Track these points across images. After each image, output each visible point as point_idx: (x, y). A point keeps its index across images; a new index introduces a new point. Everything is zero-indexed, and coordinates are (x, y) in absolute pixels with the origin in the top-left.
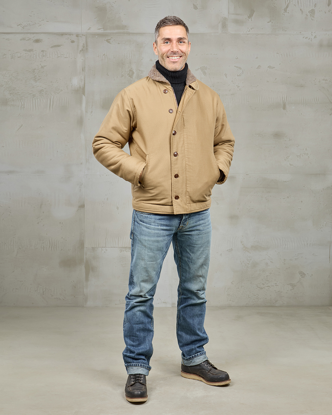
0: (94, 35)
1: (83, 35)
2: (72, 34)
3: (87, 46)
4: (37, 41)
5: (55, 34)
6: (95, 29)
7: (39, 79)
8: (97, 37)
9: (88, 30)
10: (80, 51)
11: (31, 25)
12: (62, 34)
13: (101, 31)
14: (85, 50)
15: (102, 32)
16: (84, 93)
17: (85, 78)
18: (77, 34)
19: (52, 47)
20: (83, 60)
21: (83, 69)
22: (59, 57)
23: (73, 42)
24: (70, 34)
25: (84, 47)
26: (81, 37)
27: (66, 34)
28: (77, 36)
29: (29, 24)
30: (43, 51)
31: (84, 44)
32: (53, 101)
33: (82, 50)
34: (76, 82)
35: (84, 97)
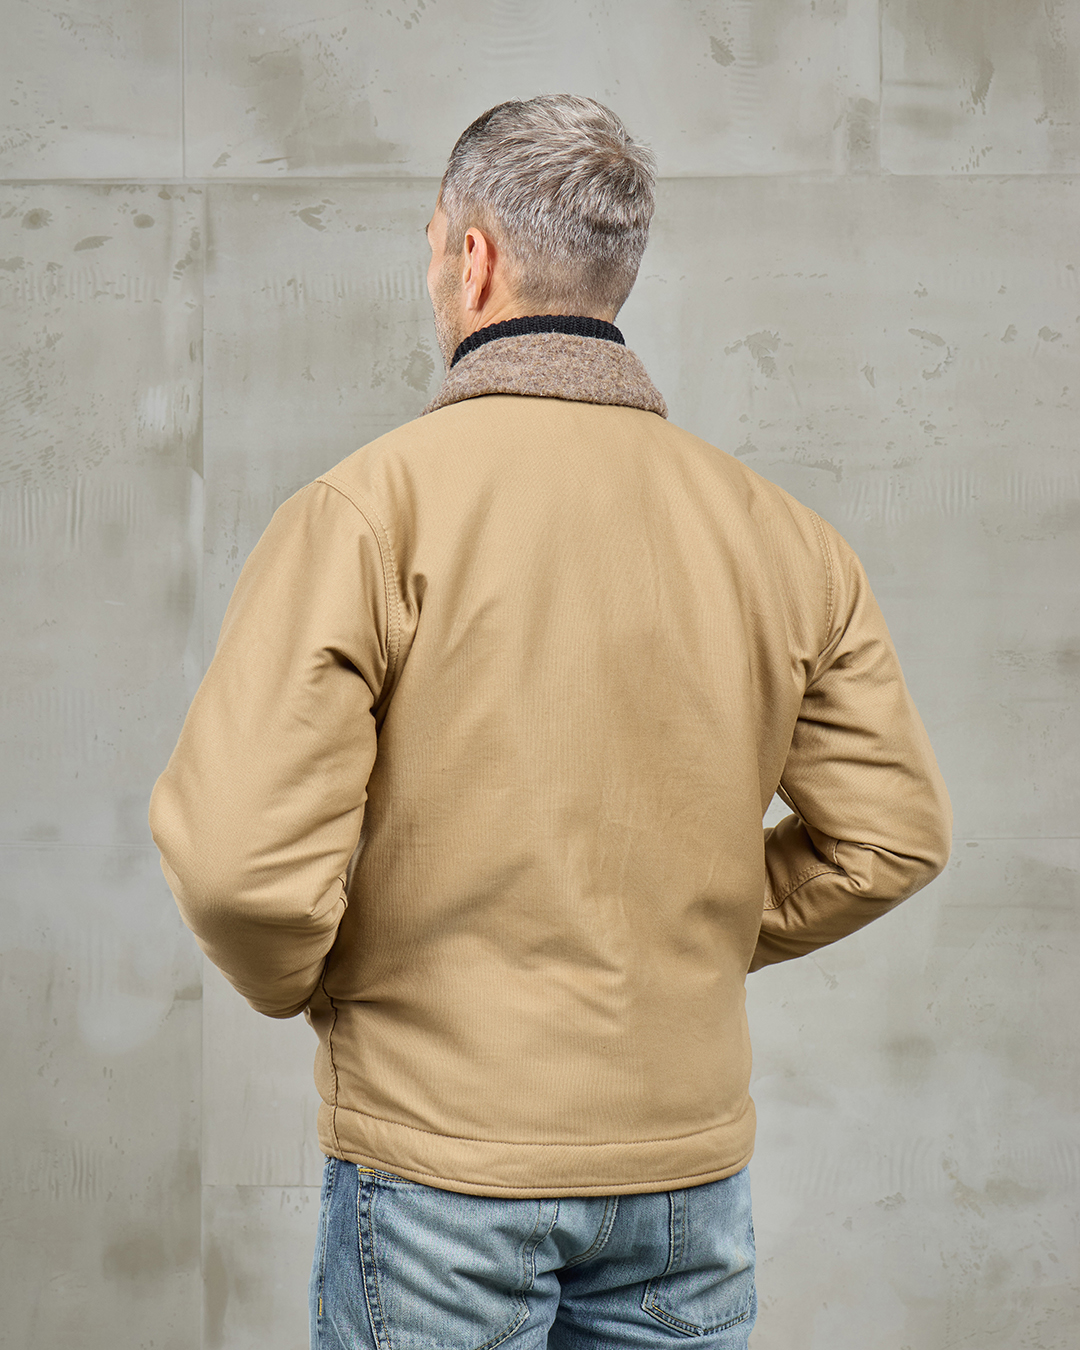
0: (244, 189)
1: (191, 190)
2: (141, 187)
3: (210, 241)
4: (35, 219)
5: (86, 185)
6: (250, 161)
7: (40, 398)
8: (256, 197)
9: (217, 165)
10: (180, 266)
11: (16, 146)
12: (107, 187)
13: (278, 171)
14: (200, 258)
15: (284, 174)
16: (196, 462)
17: (201, 393)
18: (164, 186)
19: (78, 248)
20: (191, 306)
21: (194, 352)
22: (98, 293)
23: (144, 222)
24: (133, 187)
25: (195, 246)
26: (183, 199)
27: (119, 187)
28: (165, 193)
29: (12, 141)
30: (51, 267)
31: (195, 235)
32: (82, 503)
33: (189, 260)
34: (159, 411)
35: (197, 483)
